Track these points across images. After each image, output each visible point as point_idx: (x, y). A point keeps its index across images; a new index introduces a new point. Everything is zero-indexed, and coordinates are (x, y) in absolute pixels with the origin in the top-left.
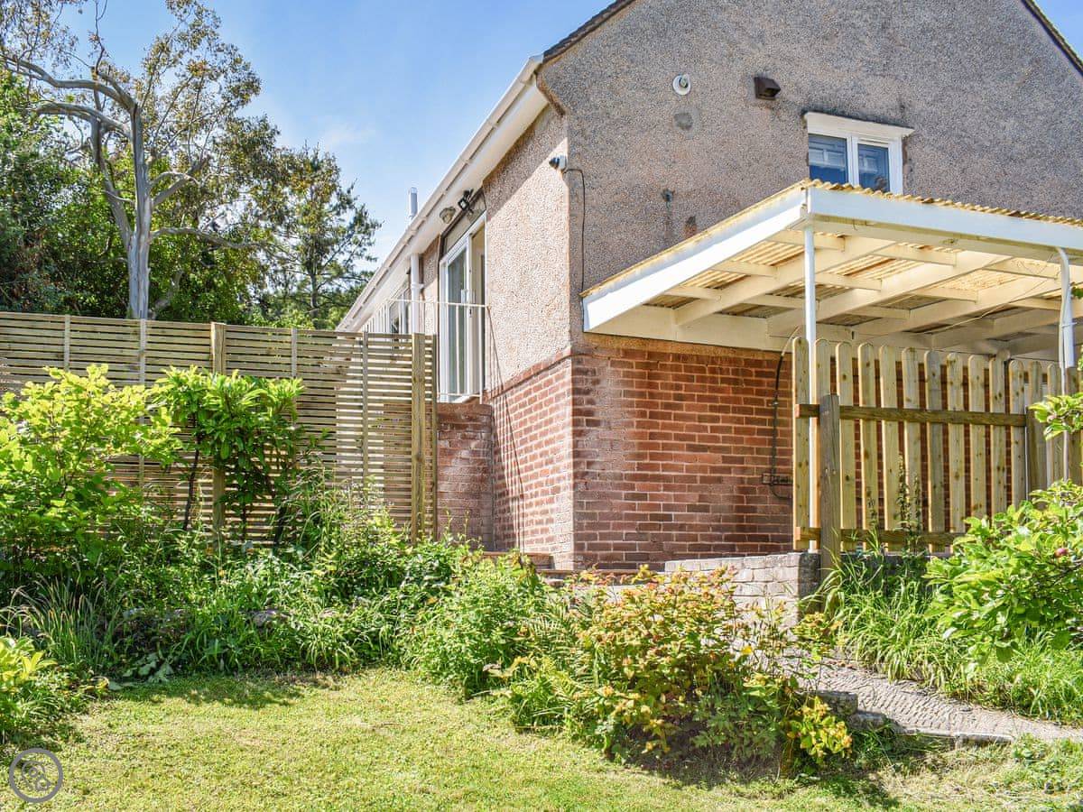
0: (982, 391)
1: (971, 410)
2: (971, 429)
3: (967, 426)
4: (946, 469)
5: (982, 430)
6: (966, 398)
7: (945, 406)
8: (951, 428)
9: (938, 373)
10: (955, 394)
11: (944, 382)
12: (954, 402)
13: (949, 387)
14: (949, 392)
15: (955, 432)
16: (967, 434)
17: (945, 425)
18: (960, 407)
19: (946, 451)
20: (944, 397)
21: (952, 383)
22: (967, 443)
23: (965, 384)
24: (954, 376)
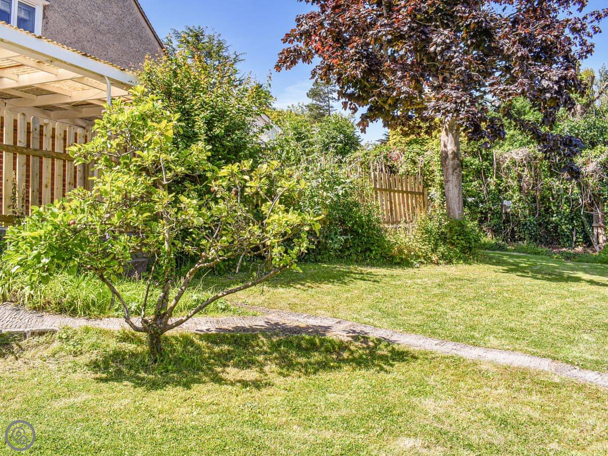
0: (62, 142)
1: (56, 151)
2: (55, 162)
3: (53, 160)
4: (41, 183)
5: (62, 162)
6: (53, 145)
7: (41, 147)
8: (44, 159)
9: (38, 129)
10: (47, 141)
11: (41, 134)
12: (47, 146)
13: (44, 137)
14: (44, 140)
15: (47, 162)
16: (53, 164)
17: (41, 158)
18: (50, 149)
19: (41, 173)
20: (41, 143)
21: (46, 135)
22: (53, 169)
23: (53, 137)
24: (47, 132)
